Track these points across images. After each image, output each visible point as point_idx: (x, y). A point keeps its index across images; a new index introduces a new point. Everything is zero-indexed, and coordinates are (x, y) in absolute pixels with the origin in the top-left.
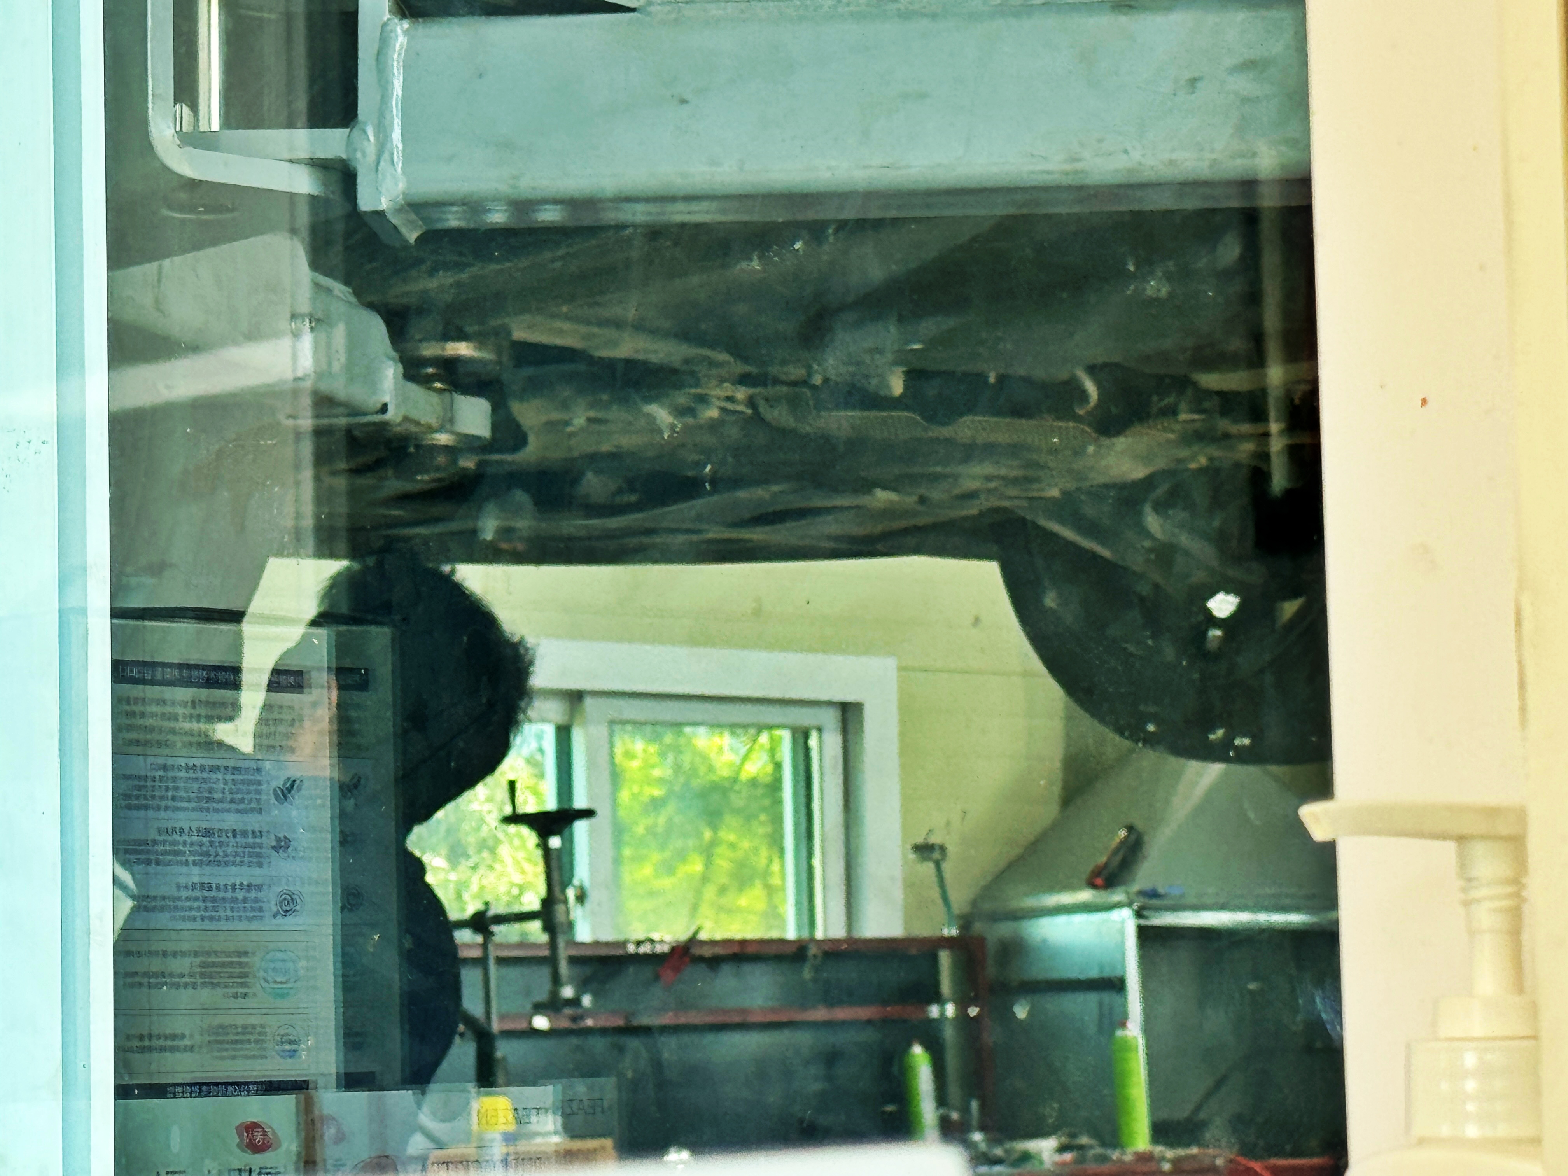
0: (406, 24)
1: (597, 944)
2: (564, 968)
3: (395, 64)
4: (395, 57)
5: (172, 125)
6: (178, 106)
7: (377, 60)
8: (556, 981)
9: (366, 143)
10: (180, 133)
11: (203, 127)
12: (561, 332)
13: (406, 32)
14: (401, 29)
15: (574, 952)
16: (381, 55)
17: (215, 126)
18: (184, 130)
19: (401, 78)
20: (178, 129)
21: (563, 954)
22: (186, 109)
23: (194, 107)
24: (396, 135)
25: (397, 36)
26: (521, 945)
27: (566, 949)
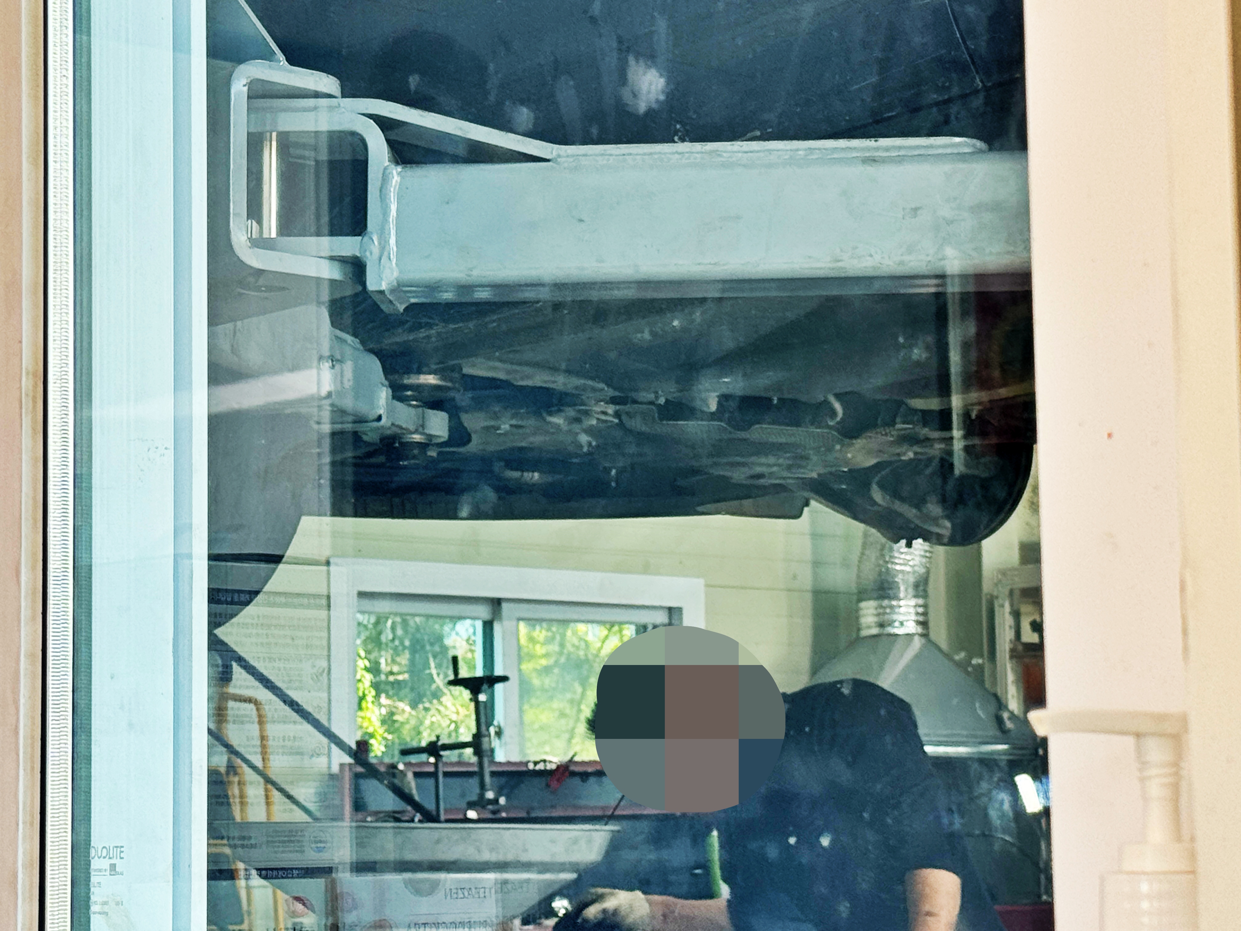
0: (399, 169)
1: (509, 763)
2: (487, 779)
3: (392, 194)
4: (392, 190)
5: (245, 233)
6: (249, 221)
7: (381, 191)
8: (483, 787)
9: (372, 247)
10: (250, 239)
11: (266, 235)
12: (494, 368)
13: (399, 174)
14: (396, 173)
15: (494, 769)
16: (382, 189)
17: (274, 235)
18: (254, 236)
19: (396, 203)
20: (249, 236)
21: (487, 770)
22: (254, 223)
23: (260, 222)
24: (393, 241)
25: (393, 177)
26: (460, 763)
27: (489, 766)
